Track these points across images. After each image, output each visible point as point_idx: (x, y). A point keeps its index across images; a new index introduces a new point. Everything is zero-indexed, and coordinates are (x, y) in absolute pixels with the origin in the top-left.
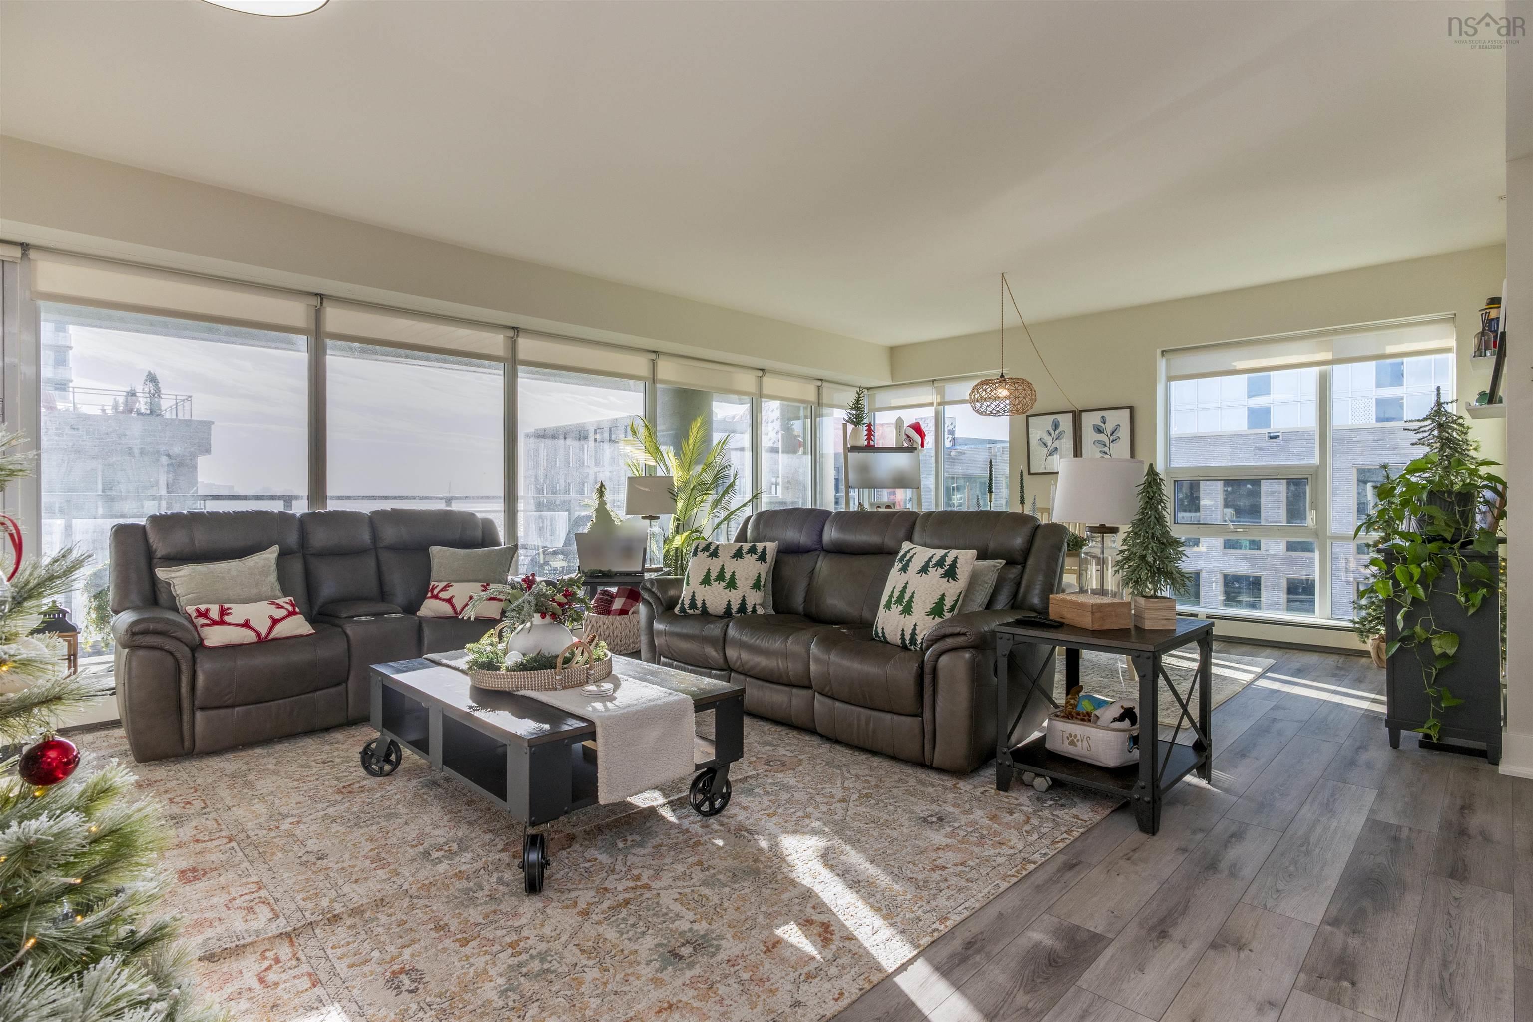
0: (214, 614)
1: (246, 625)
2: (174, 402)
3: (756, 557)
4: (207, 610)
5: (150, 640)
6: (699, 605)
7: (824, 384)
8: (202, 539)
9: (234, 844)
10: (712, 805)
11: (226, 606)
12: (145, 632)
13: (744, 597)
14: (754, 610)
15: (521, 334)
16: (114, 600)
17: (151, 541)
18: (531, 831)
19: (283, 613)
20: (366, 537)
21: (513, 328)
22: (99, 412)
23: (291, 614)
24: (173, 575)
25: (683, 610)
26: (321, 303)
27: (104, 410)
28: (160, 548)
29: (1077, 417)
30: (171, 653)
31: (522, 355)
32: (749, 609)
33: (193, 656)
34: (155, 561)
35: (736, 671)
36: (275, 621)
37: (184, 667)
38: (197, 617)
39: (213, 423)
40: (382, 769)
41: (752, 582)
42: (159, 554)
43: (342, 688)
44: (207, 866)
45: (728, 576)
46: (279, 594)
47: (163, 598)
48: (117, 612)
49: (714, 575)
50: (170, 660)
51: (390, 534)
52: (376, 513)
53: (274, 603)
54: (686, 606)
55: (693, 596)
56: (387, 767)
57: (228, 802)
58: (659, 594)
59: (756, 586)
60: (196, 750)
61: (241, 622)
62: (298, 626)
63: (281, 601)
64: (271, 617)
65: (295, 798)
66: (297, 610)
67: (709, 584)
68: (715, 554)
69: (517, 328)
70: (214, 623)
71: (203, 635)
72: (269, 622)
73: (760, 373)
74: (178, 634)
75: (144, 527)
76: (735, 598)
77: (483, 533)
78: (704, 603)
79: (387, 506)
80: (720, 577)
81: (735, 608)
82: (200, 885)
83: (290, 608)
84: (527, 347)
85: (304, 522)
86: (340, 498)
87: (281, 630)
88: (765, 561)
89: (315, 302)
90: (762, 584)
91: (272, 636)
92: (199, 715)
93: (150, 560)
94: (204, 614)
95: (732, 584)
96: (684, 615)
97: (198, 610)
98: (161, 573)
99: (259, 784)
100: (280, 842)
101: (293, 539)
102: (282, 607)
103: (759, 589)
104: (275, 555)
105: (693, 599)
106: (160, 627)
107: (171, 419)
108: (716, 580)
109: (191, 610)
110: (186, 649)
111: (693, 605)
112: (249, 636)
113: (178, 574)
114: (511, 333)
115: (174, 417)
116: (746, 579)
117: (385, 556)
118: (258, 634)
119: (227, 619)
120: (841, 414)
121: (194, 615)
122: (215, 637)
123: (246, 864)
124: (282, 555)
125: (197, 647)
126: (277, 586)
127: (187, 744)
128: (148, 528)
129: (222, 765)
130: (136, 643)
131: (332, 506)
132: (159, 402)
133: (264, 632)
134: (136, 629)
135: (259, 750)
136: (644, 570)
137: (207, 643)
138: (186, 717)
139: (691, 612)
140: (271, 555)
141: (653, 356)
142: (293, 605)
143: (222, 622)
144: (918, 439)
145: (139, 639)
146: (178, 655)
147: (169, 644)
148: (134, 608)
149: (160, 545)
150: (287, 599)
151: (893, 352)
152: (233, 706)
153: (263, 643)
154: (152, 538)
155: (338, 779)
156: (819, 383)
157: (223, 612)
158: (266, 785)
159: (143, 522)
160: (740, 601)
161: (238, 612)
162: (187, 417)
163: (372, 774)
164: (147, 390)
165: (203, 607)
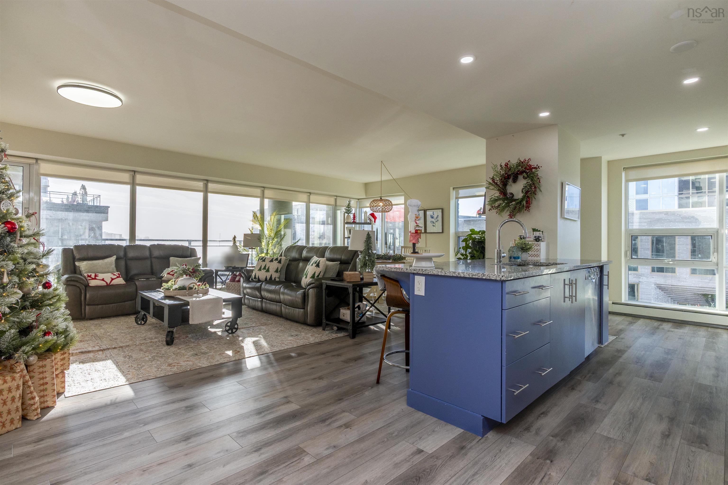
0: (93, 276)
1: (103, 280)
2: (93, 198)
3: (277, 261)
4: (91, 275)
5: (72, 283)
6: (257, 278)
7: (338, 198)
8: (91, 254)
9: (93, 337)
10: (232, 331)
11: (97, 274)
12: (71, 281)
13: (271, 275)
14: (275, 279)
15: (209, 182)
16: (62, 272)
17: (74, 253)
18: (169, 330)
19: (116, 277)
20: (147, 253)
21: (206, 180)
22: (60, 202)
23: (118, 277)
24: (81, 264)
25: (252, 279)
26: (135, 174)
27: (62, 201)
28: (77, 256)
29: (425, 211)
30: (79, 287)
31: (209, 190)
32: (273, 279)
33: (86, 288)
34: (76, 260)
35: (265, 299)
36: (112, 279)
37: (83, 292)
38: (88, 277)
39: (109, 207)
40: (141, 323)
41: (275, 270)
42: (77, 257)
43: (134, 301)
44: (84, 340)
45: (267, 268)
46: (115, 271)
47: (78, 272)
48: (63, 276)
49: (262, 268)
50: (78, 289)
51: (156, 253)
52: (151, 245)
53: (113, 274)
54: (253, 278)
55: (255, 274)
56: (143, 322)
57: (93, 329)
58: (246, 274)
59: (277, 271)
60: (86, 318)
61: (101, 279)
62: (121, 281)
63: (115, 273)
64: (111, 278)
65: (113, 329)
66: (120, 276)
67: (261, 270)
68: (264, 261)
69: (207, 180)
70: (93, 279)
71: (89, 282)
72: (110, 279)
73: (309, 194)
74: (81, 282)
75: (72, 249)
76: (268, 275)
77: (191, 253)
78: (258, 277)
79: (156, 243)
80: (265, 268)
81: (268, 279)
82: (81, 343)
83: (118, 276)
84: (211, 186)
85: (126, 249)
86: (141, 240)
87: (115, 282)
88: (281, 263)
89: (132, 173)
90: (279, 271)
91: (111, 284)
92: (87, 307)
93: (74, 259)
94: (90, 276)
95: (268, 271)
96: (253, 281)
97: (88, 275)
98: (77, 264)
99: (103, 326)
100: (106, 337)
101: (122, 254)
102: (115, 275)
103: (278, 273)
104: (115, 259)
105: (255, 276)
106: (75, 279)
107: (92, 205)
108: (263, 269)
109: (86, 275)
110: (84, 286)
111: (255, 278)
112: (104, 284)
113: (82, 264)
114: (205, 182)
115: (93, 205)
116: (273, 269)
117: (154, 260)
118: (107, 283)
119: (97, 278)
120: (343, 210)
121: (87, 276)
122: (93, 283)
123: (95, 340)
124: (117, 259)
125: (87, 286)
126: (115, 269)
127: (83, 315)
128: (74, 249)
129: (93, 322)
130: (68, 284)
131: (137, 243)
132: (86, 198)
133: (108, 282)
134: (68, 279)
135: (106, 319)
136: (247, 266)
137: (90, 285)
138: (83, 307)
139: (254, 280)
140: (114, 258)
141: (263, 189)
142: (119, 275)
143: (95, 279)
144: (373, 220)
145: (69, 283)
146: (81, 288)
147: (78, 285)
148: (69, 274)
149: (77, 255)
150: (117, 273)
151: (366, 185)
152: (98, 305)
153: (109, 286)
154: (75, 253)
155: (127, 325)
156: (336, 197)
157: (96, 276)
158: (105, 326)
159: (72, 248)
160: (270, 276)
161: (101, 276)
162: (98, 204)
163: (138, 324)
164: (81, 193)
165: (89, 274)
